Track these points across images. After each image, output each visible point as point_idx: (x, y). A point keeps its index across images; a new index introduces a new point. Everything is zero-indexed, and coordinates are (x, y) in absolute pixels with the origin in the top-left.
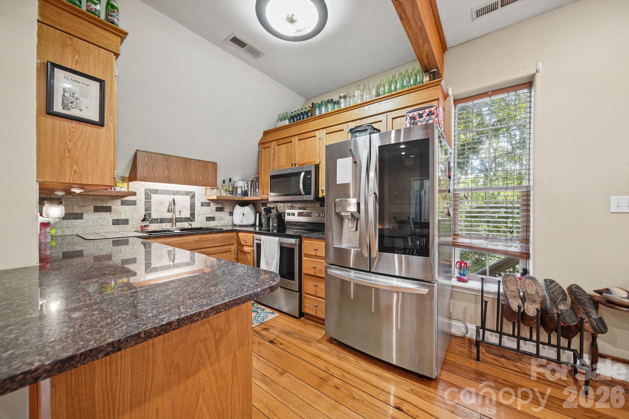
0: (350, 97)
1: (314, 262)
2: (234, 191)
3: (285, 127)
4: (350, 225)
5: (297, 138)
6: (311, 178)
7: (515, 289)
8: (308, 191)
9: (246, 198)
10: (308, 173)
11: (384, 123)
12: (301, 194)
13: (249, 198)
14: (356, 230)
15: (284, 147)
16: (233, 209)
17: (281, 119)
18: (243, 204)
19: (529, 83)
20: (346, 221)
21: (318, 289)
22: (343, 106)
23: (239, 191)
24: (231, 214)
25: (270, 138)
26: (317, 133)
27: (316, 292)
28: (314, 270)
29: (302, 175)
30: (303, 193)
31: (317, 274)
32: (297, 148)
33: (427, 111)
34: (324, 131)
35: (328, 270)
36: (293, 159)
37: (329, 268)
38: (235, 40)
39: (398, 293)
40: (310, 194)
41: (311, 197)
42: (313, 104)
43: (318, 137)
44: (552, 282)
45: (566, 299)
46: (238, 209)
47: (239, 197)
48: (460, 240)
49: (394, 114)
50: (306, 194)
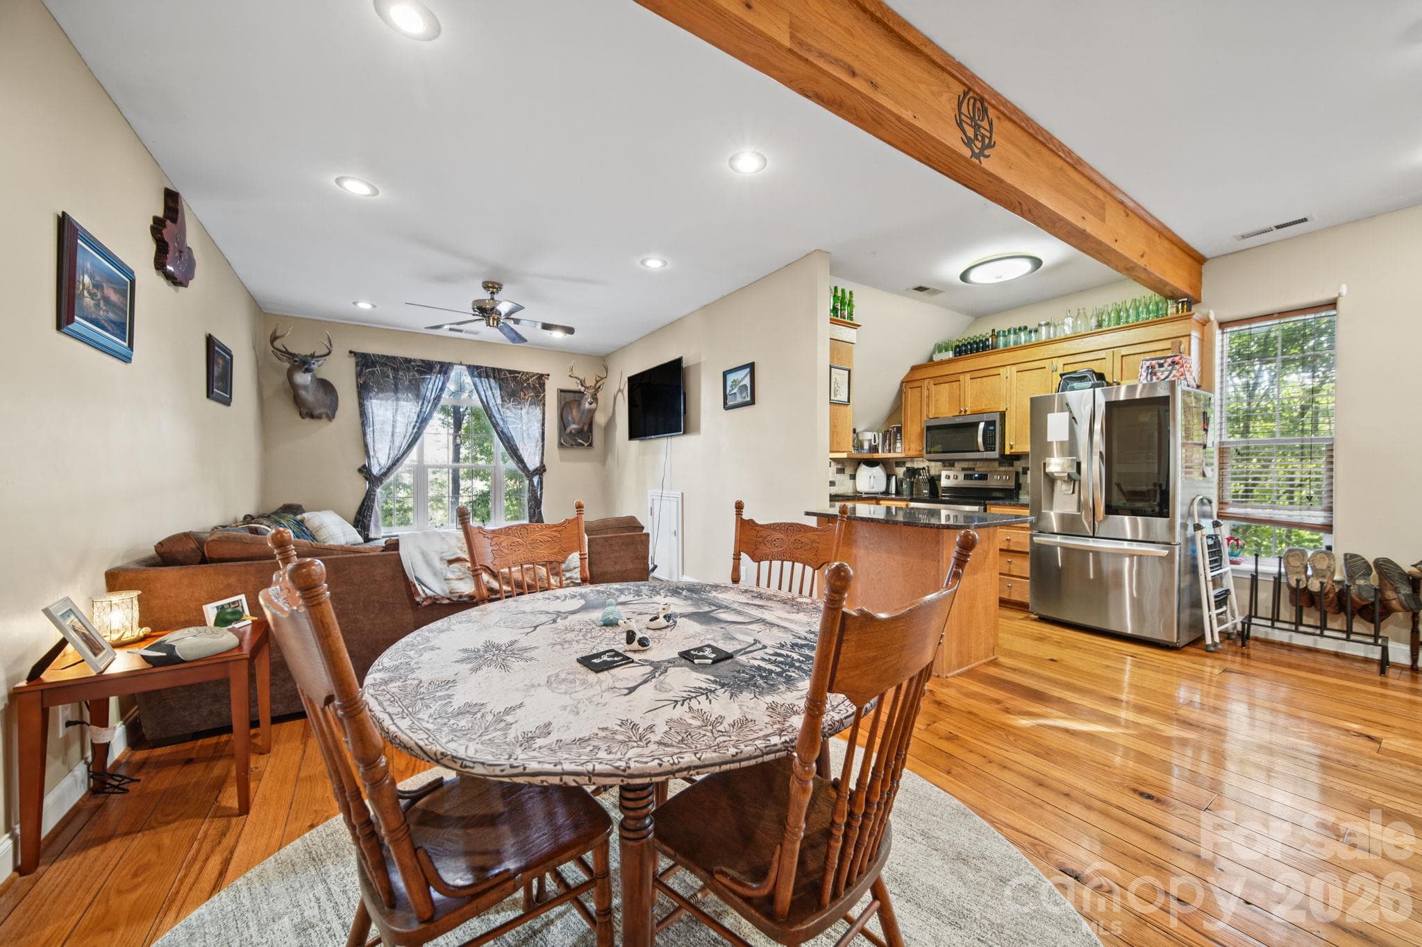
0: (1055, 326)
1: (1006, 533)
2: (859, 446)
3: (949, 361)
4: (1064, 487)
5: (968, 376)
6: (995, 430)
7: (1299, 564)
8: (989, 445)
9: (876, 456)
10: (990, 423)
11: (1108, 362)
12: (979, 451)
13: (881, 455)
14: (1073, 492)
15: (945, 388)
16: (856, 470)
17: (940, 348)
18: (872, 463)
19: (1333, 304)
20: (1059, 483)
21: (1012, 566)
22: (1043, 338)
23: (866, 446)
24: (853, 477)
25: (918, 375)
26: (1001, 370)
27: (1010, 570)
28: (1007, 543)
29: (982, 425)
30: (981, 447)
31: (1012, 548)
32: (968, 389)
33: (1169, 360)
34: (1014, 368)
35: (1035, 538)
36: (962, 404)
37: (1035, 536)
38: (921, 289)
39: (1131, 556)
40: (994, 450)
41: (995, 454)
42: (993, 331)
43: (1003, 376)
44: (1353, 556)
45: (1369, 575)
46: (864, 472)
47: (865, 454)
48: (1231, 510)
49: (1124, 351)
50: (986, 450)
